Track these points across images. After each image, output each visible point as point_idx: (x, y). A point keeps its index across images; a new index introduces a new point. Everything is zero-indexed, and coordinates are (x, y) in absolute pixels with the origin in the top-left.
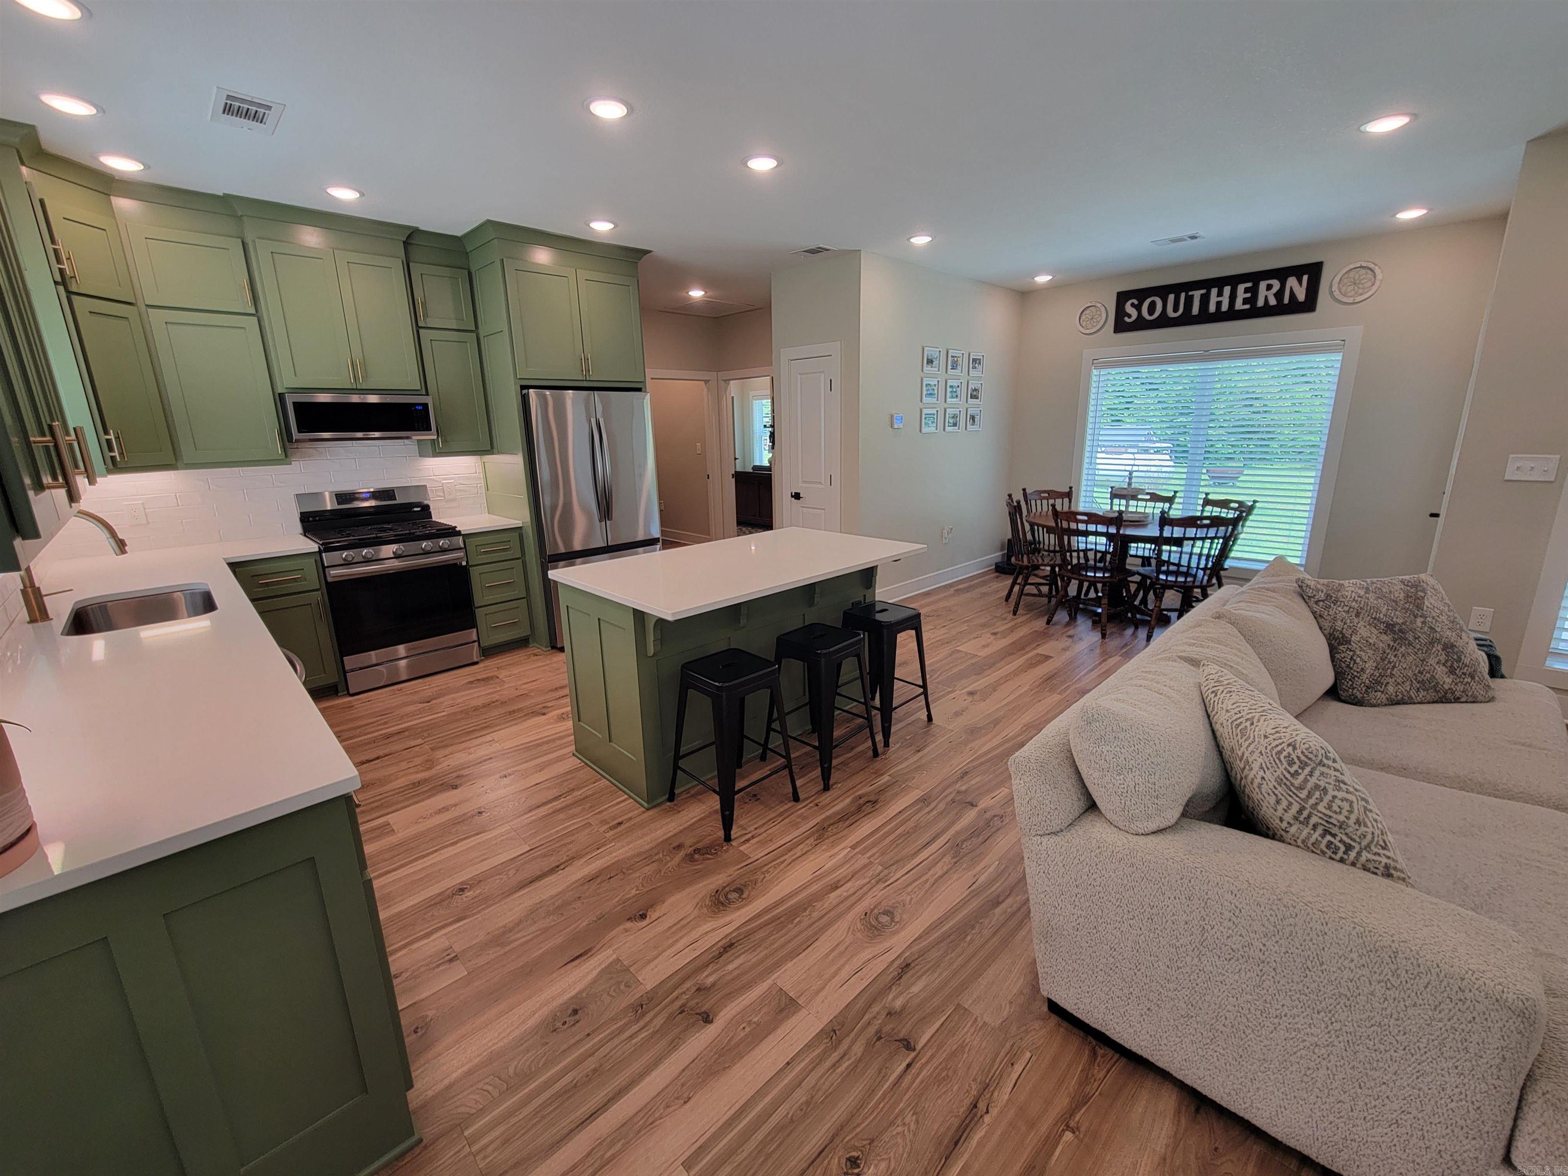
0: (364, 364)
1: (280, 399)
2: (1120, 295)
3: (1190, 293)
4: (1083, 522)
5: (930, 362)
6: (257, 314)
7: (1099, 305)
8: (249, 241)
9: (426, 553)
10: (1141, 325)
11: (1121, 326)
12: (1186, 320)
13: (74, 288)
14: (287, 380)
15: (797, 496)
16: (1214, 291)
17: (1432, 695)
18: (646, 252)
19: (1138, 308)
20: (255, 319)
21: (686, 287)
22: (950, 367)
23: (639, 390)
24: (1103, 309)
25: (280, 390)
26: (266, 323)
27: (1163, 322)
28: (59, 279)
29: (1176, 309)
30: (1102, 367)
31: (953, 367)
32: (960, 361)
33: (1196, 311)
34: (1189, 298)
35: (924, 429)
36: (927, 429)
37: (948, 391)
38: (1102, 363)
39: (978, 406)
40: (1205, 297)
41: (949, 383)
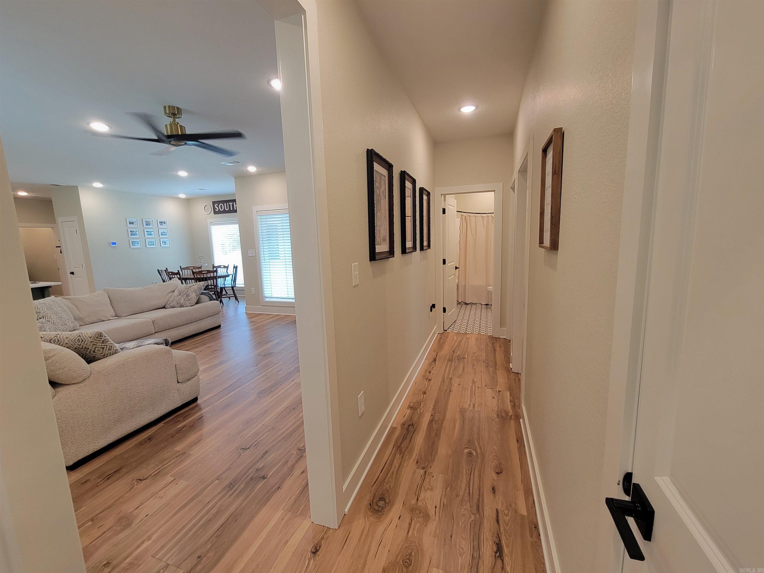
2: (213, 202)
3: (229, 203)
5: (131, 223)
7: (208, 205)
10: (219, 212)
11: (215, 213)
12: (230, 212)
15: (72, 273)
19: (218, 207)
22: (144, 225)
24: (209, 206)
27: (225, 212)
29: (227, 208)
30: (213, 225)
31: (147, 225)
32: (151, 222)
33: (232, 209)
34: (229, 205)
35: (132, 247)
36: (134, 247)
37: (146, 233)
38: (213, 224)
39: (167, 238)
40: (233, 205)
41: (145, 230)
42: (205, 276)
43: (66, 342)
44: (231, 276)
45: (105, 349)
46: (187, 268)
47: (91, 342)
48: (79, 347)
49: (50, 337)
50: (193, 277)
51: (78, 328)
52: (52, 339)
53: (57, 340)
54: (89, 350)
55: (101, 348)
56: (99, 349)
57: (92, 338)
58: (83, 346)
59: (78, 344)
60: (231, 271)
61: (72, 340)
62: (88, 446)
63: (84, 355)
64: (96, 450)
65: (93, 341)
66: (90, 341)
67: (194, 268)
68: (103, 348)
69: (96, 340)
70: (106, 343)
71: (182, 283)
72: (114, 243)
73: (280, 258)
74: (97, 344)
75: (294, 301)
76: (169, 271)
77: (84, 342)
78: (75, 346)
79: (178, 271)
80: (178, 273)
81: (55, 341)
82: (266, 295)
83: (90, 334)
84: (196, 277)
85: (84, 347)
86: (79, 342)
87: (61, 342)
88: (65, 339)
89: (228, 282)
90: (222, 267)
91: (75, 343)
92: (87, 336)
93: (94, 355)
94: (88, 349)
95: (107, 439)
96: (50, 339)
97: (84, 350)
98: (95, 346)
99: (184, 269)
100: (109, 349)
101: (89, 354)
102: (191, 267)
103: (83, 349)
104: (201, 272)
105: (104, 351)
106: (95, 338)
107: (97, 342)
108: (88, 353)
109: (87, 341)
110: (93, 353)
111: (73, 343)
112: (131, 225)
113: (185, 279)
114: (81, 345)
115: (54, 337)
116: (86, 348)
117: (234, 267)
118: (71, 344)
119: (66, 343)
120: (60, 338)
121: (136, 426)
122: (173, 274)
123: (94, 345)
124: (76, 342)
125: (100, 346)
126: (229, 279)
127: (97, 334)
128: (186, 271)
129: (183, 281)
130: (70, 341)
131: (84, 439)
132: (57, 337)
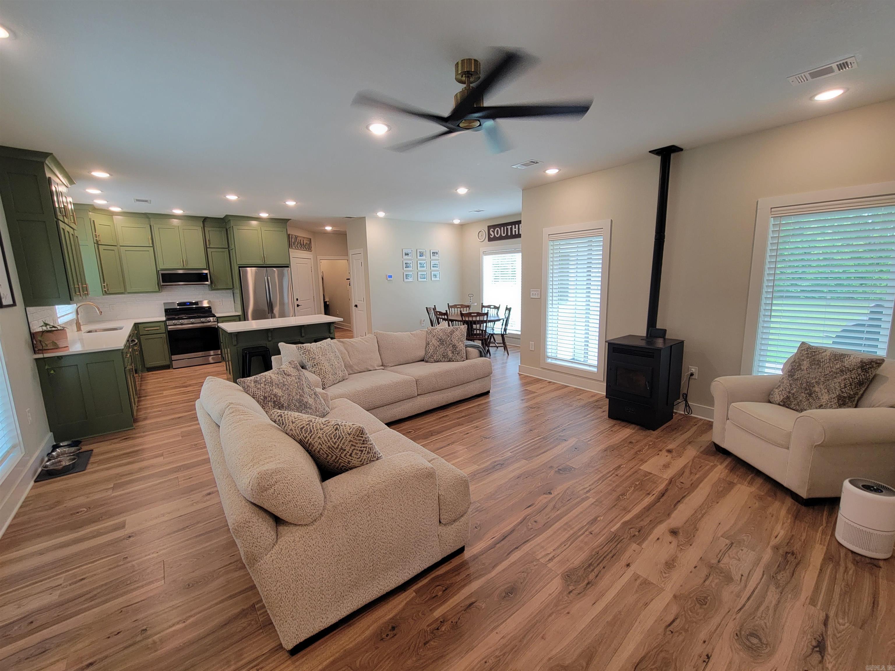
0: (187, 261)
1: (158, 272)
2: (489, 227)
3: (507, 227)
4: (474, 316)
5: (407, 254)
6: (153, 246)
7: (483, 230)
8: (152, 225)
9: (203, 322)
10: (495, 239)
11: (490, 240)
12: (507, 237)
13: (100, 243)
14: (161, 266)
15: (356, 306)
16: (514, 226)
17: (446, 360)
18: (289, 220)
19: (494, 232)
20: (152, 248)
21: (324, 226)
22: (418, 256)
23: (288, 267)
24: (484, 232)
25: (158, 269)
26: (155, 249)
27: (501, 238)
28: (95, 242)
29: (504, 233)
30: (486, 255)
31: (420, 256)
32: (424, 253)
33: (509, 234)
34: (507, 229)
35: (405, 280)
36: (407, 280)
37: (419, 265)
38: (486, 253)
39: (438, 271)
40: (511, 229)
41: (419, 262)
42: (474, 319)
43: (319, 435)
44: (502, 321)
45: (364, 452)
46: (455, 306)
47: (350, 441)
48: (333, 445)
49: (302, 423)
50: (460, 319)
51: (347, 377)
52: (304, 427)
53: (309, 430)
54: (345, 452)
55: (360, 450)
56: (358, 452)
57: (351, 436)
58: (338, 445)
59: (333, 442)
60: (502, 314)
61: (327, 433)
62: (313, 622)
63: (338, 459)
64: (322, 629)
65: (352, 439)
66: (348, 439)
67: (463, 306)
68: (362, 451)
69: (356, 439)
70: (366, 444)
71: (449, 326)
72: (390, 277)
73: (569, 299)
74: (357, 445)
75: (595, 370)
76: (437, 310)
77: (341, 440)
78: (329, 444)
79: (446, 311)
80: (446, 314)
81: (307, 431)
82: (549, 354)
83: (349, 428)
84: (464, 319)
85: (340, 447)
86: (335, 439)
87: (314, 433)
88: (319, 430)
89: (497, 328)
90: (492, 307)
91: (329, 438)
92: (345, 431)
93: (349, 460)
94: (345, 450)
95: (338, 613)
96: (302, 426)
97: (340, 451)
98: (353, 448)
99: (452, 307)
100: (368, 452)
101: (345, 458)
102: (459, 305)
103: (338, 450)
104: (469, 315)
105: (362, 455)
106: (355, 437)
107: (357, 442)
108: (343, 456)
109: (345, 438)
110: (348, 457)
111: (327, 439)
112: (406, 257)
113: (452, 321)
114: (337, 444)
115: (306, 425)
116: (342, 449)
117: (507, 309)
118: (325, 440)
119: (319, 438)
120: (313, 428)
121: (378, 593)
122: (441, 314)
123: (352, 445)
124: (331, 439)
125: (359, 449)
126: (498, 325)
127: (359, 431)
128: (453, 309)
129: (450, 322)
130: (324, 434)
131: (308, 613)
132: (309, 424)
